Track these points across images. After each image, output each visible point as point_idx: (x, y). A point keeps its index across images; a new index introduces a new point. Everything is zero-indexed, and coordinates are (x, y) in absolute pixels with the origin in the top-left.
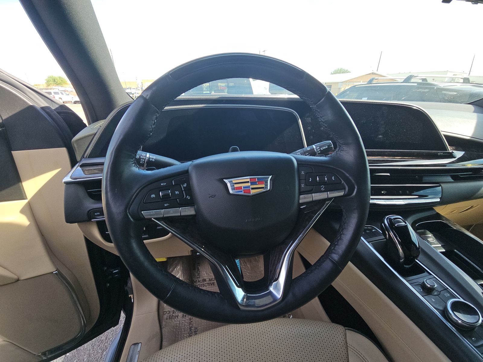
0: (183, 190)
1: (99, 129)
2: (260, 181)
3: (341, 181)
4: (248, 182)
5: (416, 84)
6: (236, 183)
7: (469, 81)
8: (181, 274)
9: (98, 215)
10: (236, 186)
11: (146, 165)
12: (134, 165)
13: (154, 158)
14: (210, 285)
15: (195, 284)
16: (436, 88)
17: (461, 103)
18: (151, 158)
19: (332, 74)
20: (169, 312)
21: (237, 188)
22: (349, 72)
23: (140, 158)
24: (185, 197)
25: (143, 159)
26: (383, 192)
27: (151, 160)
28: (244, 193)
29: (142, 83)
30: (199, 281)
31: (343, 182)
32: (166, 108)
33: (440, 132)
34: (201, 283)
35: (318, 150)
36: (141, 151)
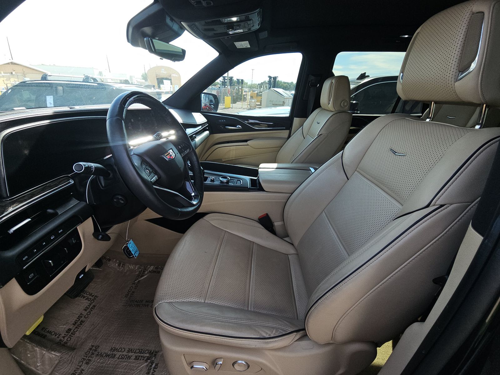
4: (169, 154)
6: (166, 156)
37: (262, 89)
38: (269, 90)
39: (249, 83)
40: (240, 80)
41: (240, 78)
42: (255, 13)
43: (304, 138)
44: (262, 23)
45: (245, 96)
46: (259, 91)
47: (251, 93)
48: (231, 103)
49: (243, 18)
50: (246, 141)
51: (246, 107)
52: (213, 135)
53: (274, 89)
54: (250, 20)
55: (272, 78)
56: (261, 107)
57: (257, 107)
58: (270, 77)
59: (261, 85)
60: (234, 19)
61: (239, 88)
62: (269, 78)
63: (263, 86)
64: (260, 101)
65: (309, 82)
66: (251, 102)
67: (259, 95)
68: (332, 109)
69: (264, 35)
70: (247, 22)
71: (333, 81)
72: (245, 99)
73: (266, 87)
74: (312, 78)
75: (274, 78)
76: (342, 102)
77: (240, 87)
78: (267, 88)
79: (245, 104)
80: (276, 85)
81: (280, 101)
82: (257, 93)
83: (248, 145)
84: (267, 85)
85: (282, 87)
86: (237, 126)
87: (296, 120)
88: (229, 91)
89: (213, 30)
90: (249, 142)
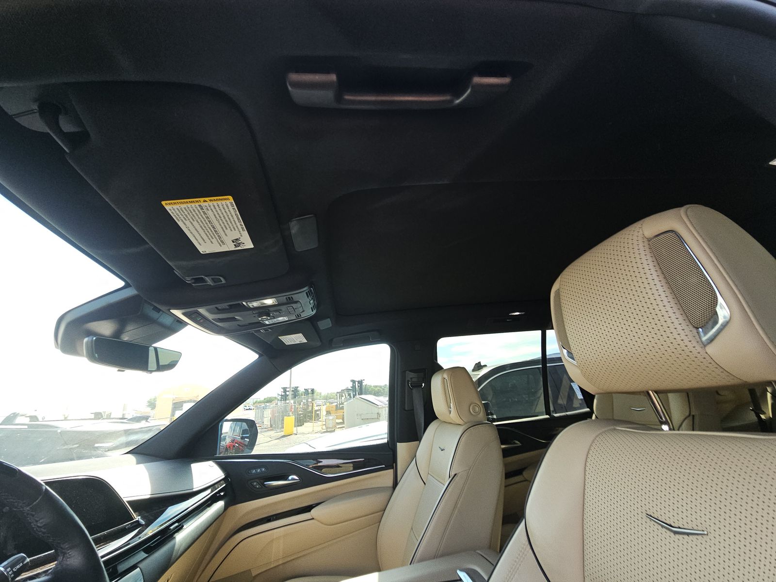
35: (10, 573)
37: (343, 398)
38: (354, 398)
39: (324, 393)
40: (310, 390)
41: (309, 387)
42: (302, 293)
43: (425, 484)
44: (317, 306)
45: (317, 412)
46: (338, 403)
47: (327, 407)
48: (295, 426)
49: (283, 299)
50: (308, 509)
51: (319, 429)
52: (234, 507)
53: (360, 396)
54: (296, 302)
55: (357, 383)
56: (344, 425)
57: (338, 427)
58: (354, 382)
59: (341, 394)
60: (269, 302)
61: (307, 401)
62: (352, 383)
63: (344, 394)
64: (342, 417)
65: (408, 381)
66: (327, 421)
67: (340, 408)
68: (459, 421)
69: (325, 324)
70: (292, 305)
71: (445, 376)
72: (318, 417)
73: (349, 395)
74: (410, 376)
75: (359, 382)
76: (470, 408)
77: (310, 400)
78: (351, 397)
79: (317, 426)
80: (363, 390)
81: (372, 413)
82: (337, 405)
83: (313, 519)
84: (350, 392)
85: (373, 392)
86: (290, 478)
87: (402, 448)
88: (292, 408)
89: (234, 319)
90: (314, 512)
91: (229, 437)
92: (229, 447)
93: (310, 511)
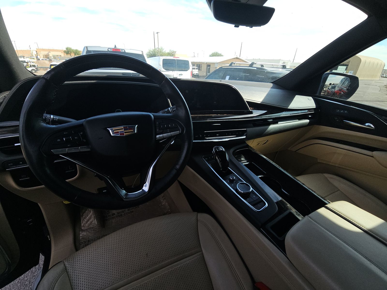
0: (80, 136)
1: (4, 99)
2: (130, 128)
3: (178, 126)
4: (122, 129)
5: (256, 68)
6: (115, 130)
7: (286, 67)
8: (92, 213)
9: (11, 166)
10: (115, 131)
11: (51, 123)
12: (42, 121)
13: (57, 118)
14: (119, 216)
15: (106, 218)
16: (266, 72)
17: (267, 82)
18: (54, 118)
19: (210, 56)
20: (84, 242)
21: (116, 133)
22: (222, 56)
23: (46, 119)
24: (82, 140)
25: (48, 119)
26: (217, 135)
27: (55, 119)
28: (120, 135)
29: (37, 52)
30: (109, 216)
31: (179, 127)
32: (66, 82)
33: (244, 99)
34: (111, 217)
35: (172, 111)
36: (45, 114)
83: (372, 157)
86: (368, 124)
90: (375, 153)
91: (338, 87)
92: (336, 93)
93: (373, 151)
